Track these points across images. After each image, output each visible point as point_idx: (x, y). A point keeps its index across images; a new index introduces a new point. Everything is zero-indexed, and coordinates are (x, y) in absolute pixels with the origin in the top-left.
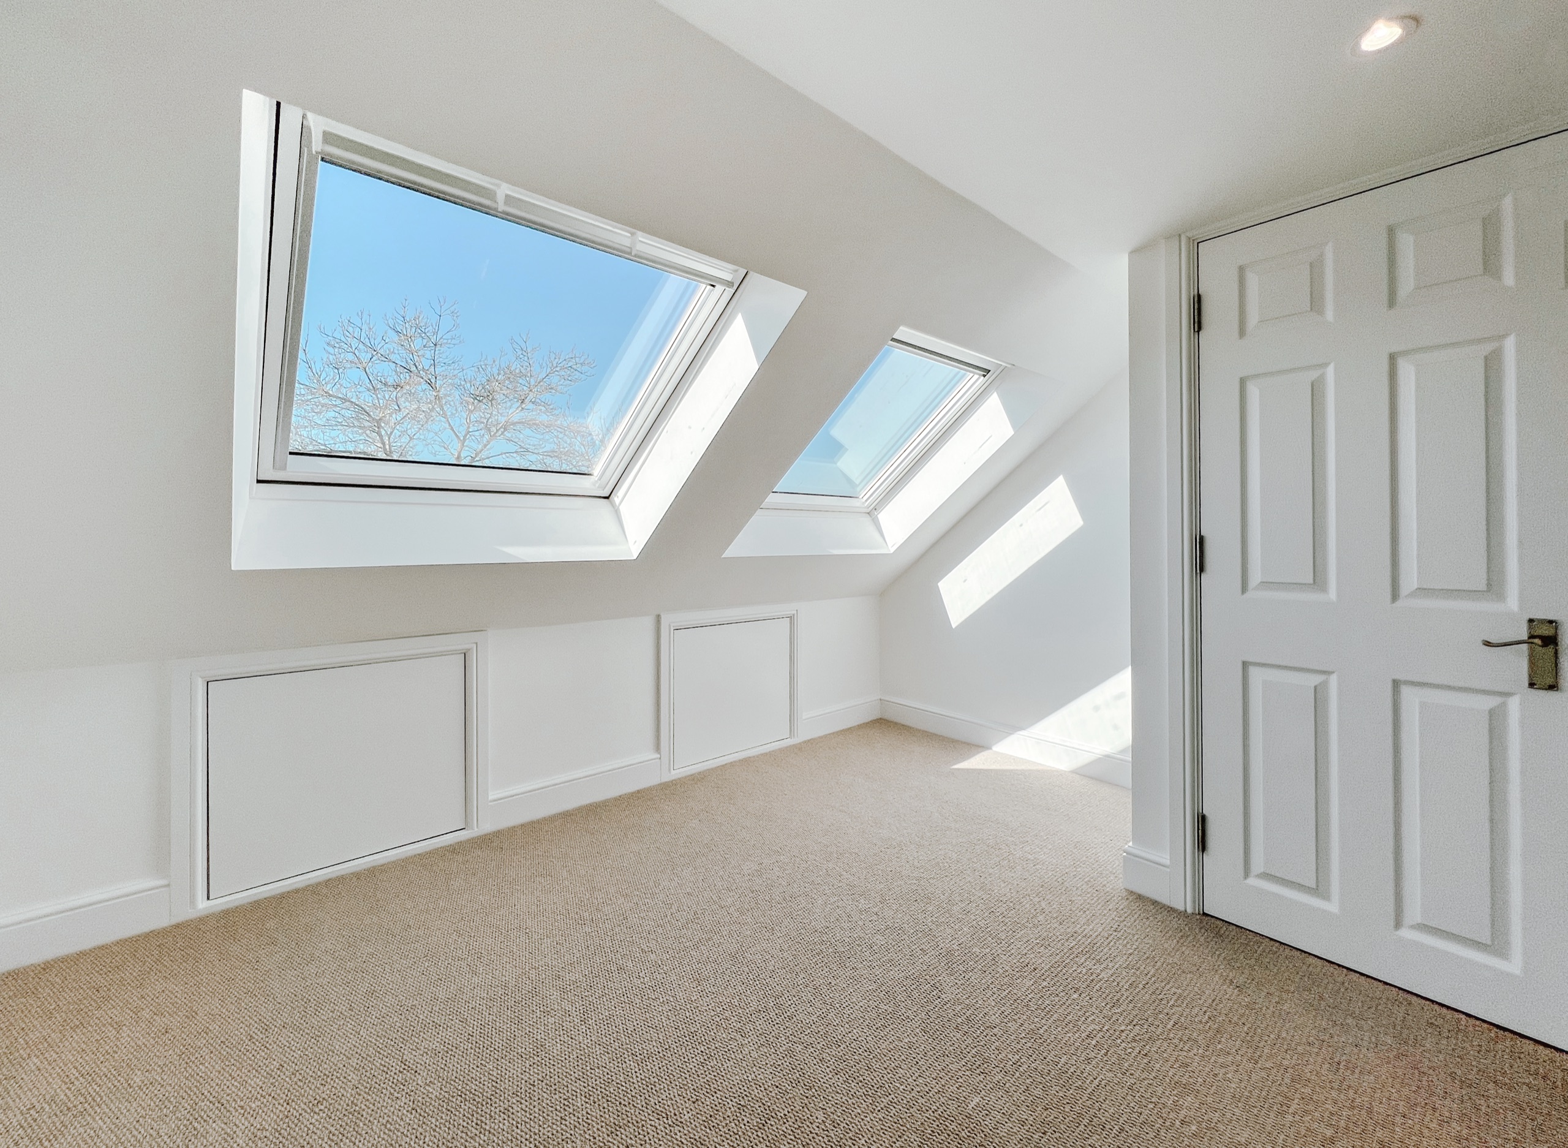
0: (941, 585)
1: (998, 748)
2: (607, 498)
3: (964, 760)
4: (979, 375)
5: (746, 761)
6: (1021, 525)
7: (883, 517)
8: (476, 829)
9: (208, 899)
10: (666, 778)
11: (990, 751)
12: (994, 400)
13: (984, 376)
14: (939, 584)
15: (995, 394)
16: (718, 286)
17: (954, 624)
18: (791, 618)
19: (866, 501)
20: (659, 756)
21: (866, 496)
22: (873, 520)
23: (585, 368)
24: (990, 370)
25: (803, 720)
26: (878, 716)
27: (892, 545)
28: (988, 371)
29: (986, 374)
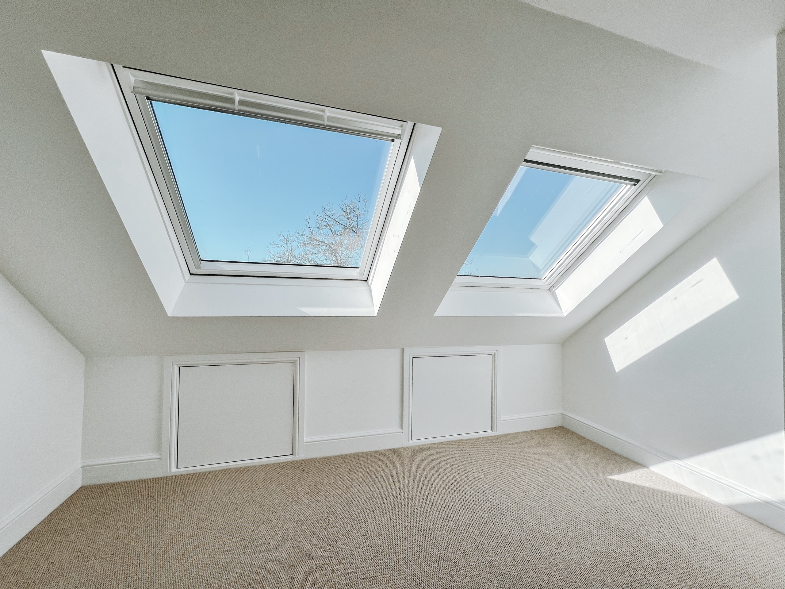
0: (608, 340)
1: (655, 469)
2: (366, 281)
3: (621, 471)
4: (632, 185)
5: (458, 443)
6: (676, 298)
7: (559, 292)
8: (297, 456)
9: (177, 468)
10: (406, 444)
11: (648, 469)
12: (645, 204)
13: (635, 185)
14: (605, 339)
15: (646, 198)
16: (396, 140)
17: (617, 371)
18: (493, 356)
19: (547, 281)
20: (402, 431)
21: (546, 277)
22: (552, 293)
24: (640, 180)
25: (501, 421)
26: (560, 425)
27: (566, 311)
28: (638, 181)
29: (636, 183)
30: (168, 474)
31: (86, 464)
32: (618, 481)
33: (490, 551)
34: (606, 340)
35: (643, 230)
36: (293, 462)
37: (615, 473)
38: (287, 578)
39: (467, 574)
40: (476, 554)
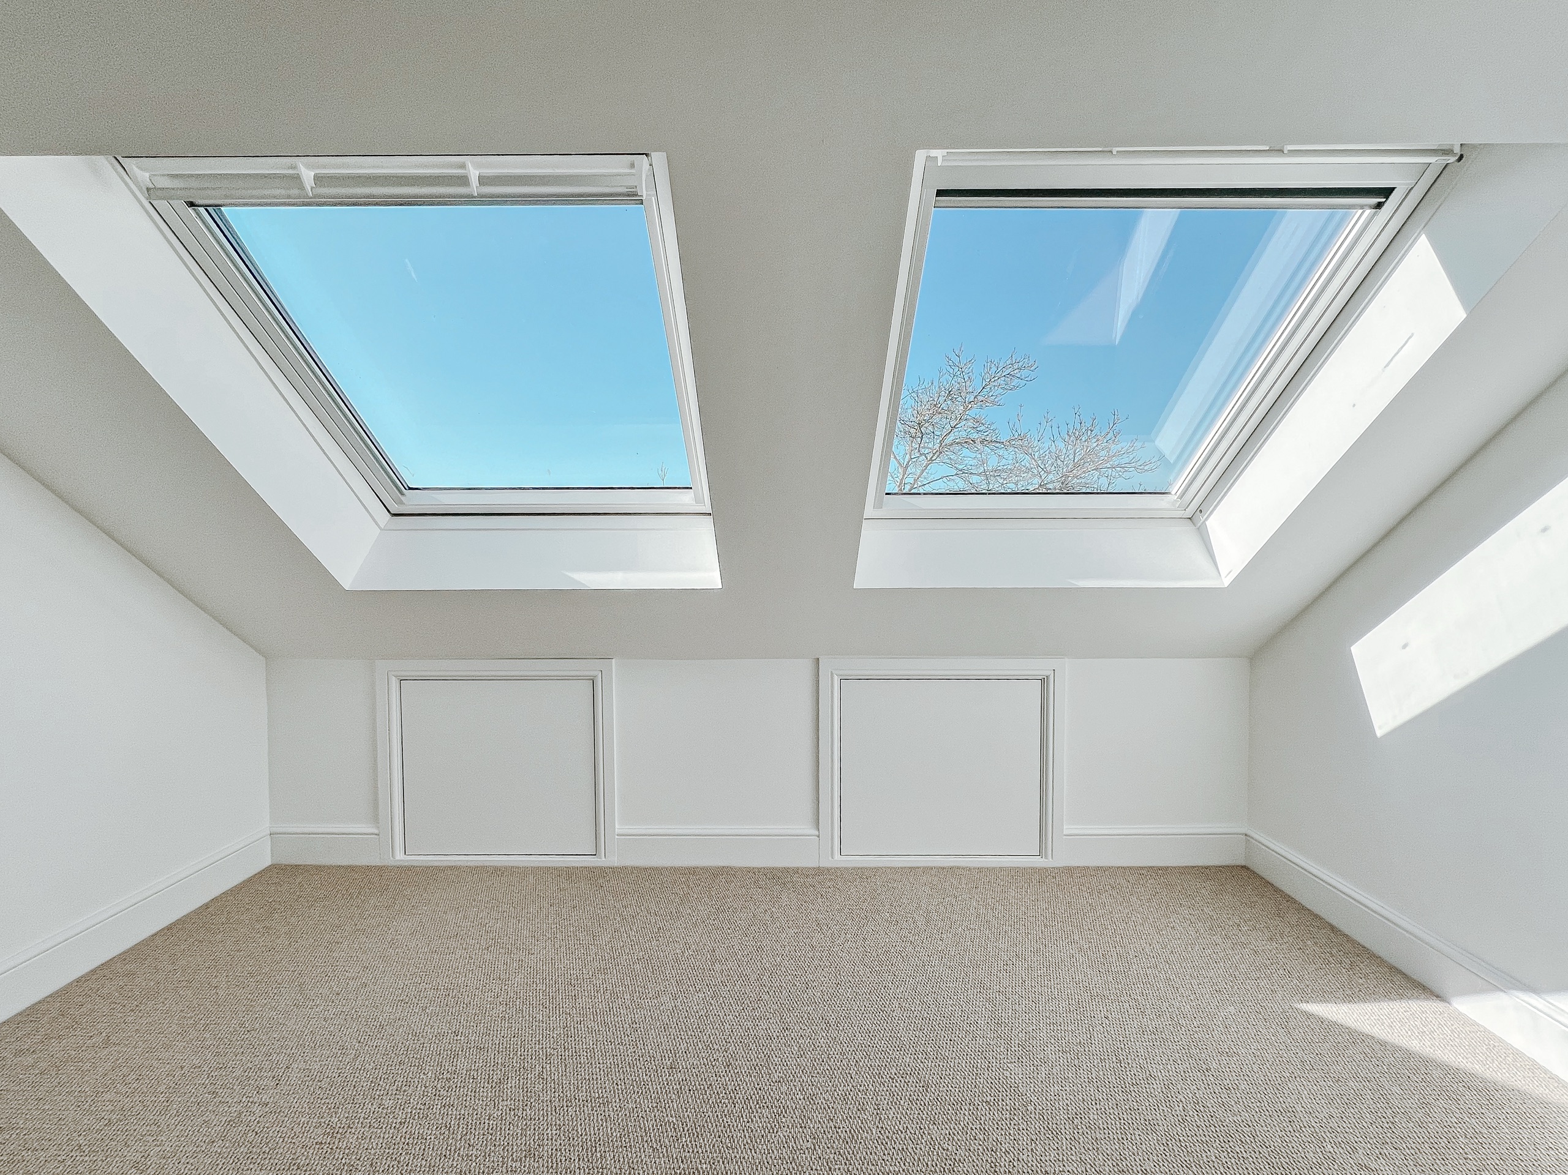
0: (1360, 651)
1: (1466, 1006)
3: (1350, 997)
7: (1214, 523)
8: (604, 859)
9: (405, 853)
10: (826, 863)
12: (1423, 254)
13: (1379, 206)
14: (1352, 648)
15: (1423, 238)
17: (1379, 733)
18: (1044, 681)
19: (1182, 496)
20: (817, 833)
21: (1181, 487)
22: (1194, 528)
23: (1025, 373)
24: (1393, 189)
25: (1065, 835)
26: (1241, 862)
27: (1228, 572)
28: (1387, 192)
29: (1384, 200)
30: (389, 862)
31: (274, 830)
32: (1321, 1020)
33: (870, 1109)
34: (1355, 649)
35: (1413, 334)
36: (591, 870)
37: (1324, 996)
38: (460, 1067)
39: (786, 1142)
40: (833, 1108)
